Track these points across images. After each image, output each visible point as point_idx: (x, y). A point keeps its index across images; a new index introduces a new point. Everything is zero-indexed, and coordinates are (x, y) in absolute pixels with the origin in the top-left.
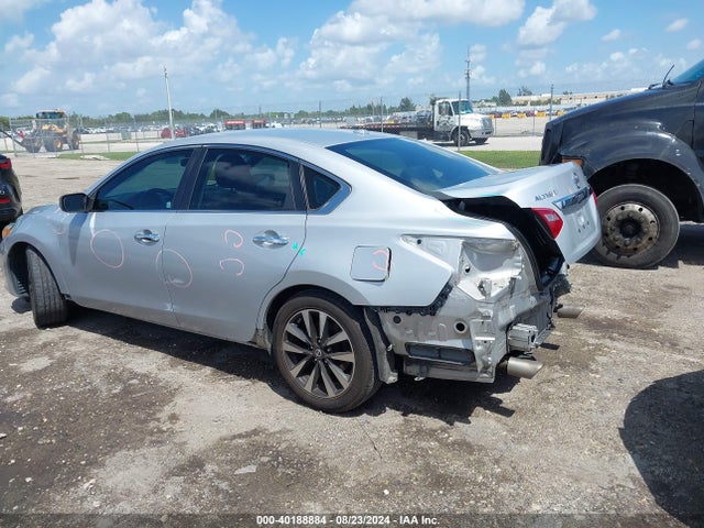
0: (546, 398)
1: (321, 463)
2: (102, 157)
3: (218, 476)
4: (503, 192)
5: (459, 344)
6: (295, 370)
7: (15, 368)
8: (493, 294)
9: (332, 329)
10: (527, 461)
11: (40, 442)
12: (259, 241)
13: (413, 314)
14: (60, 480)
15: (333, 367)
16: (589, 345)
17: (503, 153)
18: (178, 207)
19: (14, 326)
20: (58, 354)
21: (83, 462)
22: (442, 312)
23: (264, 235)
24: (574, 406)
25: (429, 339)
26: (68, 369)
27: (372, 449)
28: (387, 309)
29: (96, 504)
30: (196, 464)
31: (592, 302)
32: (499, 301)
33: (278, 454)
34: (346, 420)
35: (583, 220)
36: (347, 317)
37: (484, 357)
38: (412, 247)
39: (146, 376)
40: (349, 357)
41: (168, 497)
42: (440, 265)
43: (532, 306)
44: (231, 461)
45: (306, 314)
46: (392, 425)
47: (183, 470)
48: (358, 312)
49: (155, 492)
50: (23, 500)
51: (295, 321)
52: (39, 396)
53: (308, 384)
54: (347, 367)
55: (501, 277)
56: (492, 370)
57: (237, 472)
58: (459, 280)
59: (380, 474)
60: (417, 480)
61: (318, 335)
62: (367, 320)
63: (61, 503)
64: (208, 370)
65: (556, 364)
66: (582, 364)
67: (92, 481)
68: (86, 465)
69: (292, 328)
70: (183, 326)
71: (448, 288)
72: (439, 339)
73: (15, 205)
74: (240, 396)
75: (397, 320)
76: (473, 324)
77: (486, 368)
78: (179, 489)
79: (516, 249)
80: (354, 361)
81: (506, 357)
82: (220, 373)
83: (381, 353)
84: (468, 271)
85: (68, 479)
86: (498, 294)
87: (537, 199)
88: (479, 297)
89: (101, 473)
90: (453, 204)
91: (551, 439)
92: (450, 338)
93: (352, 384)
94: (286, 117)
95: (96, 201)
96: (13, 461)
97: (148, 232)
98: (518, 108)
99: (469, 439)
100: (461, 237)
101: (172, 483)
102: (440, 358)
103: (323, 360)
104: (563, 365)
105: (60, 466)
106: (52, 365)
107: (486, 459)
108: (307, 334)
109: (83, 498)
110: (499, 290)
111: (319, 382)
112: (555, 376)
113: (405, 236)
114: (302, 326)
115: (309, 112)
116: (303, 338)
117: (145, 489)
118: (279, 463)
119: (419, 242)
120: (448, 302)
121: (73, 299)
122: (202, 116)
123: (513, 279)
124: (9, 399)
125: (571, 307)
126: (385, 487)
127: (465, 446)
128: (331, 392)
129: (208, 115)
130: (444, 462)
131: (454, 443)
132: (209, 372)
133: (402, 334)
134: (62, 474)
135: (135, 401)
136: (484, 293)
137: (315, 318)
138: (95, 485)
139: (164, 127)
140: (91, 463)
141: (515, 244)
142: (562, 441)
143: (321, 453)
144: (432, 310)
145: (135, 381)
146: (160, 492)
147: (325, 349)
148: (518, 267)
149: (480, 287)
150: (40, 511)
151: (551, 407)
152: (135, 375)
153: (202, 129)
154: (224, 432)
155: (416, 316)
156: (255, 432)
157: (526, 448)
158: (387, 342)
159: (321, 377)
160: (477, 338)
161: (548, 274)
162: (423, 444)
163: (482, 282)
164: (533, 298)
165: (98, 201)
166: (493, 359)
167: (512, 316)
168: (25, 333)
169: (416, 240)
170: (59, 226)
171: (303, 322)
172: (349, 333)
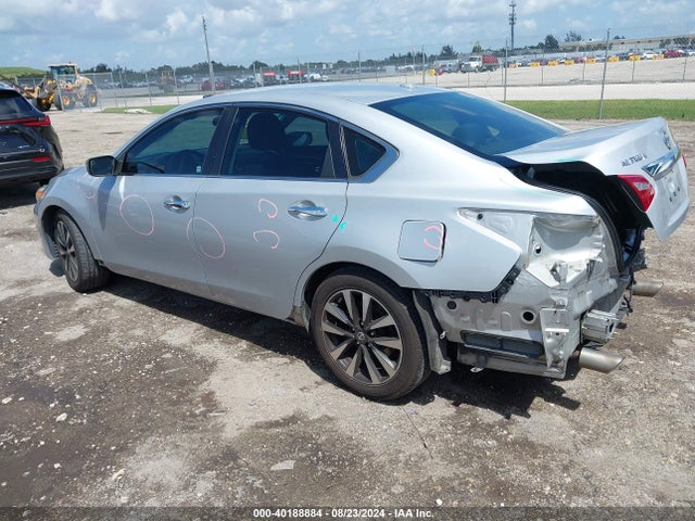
0: (618, 390)
1: (365, 461)
2: (145, 111)
3: (253, 472)
4: (583, 157)
5: (525, 335)
6: (336, 353)
7: (50, 337)
8: (569, 279)
9: (377, 312)
10: (601, 469)
11: (71, 423)
12: (295, 212)
13: (471, 300)
14: (89, 468)
15: (378, 353)
16: (664, 324)
17: (551, 103)
18: (207, 172)
19: (52, 289)
20: (93, 322)
21: (113, 448)
22: (506, 299)
23: (300, 206)
24: (653, 400)
25: (489, 328)
26: (102, 339)
27: (422, 447)
28: (440, 293)
29: (124, 500)
30: (230, 455)
31: (664, 274)
32: (575, 286)
33: (317, 448)
34: (392, 409)
35: (673, 185)
36: (393, 300)
37: (555, 351)
38: (471, 222)
39: (178, 350)
40: (396, 344)
41: (199, 495)
42: (505, 245)
43: (611, 290)
44: (266, 454)
45: (347, 294)
46: (443, 417)
47: (216, 462)
48: (406, 295)
49: (185, 488)
50: (51, 489)
51: (335, 301)
52: (72, 370)
53: (350, 368)
54: (394, 354)
55: (577, 258)
56: (563, 364)
57: (272, 468)
58: (528, 262)
59: (431, 477)
60: (473, 487)
61: (361, 316)
62: (417, 305)
63: (89, 496)
64: (244, 344)
65: (628, 346)
66: (657, 348)
67: (121, 471)
68: (116, 451)
69: (332, 308)
70: (217, 298)
71: (515, 271)
72: (502, 328)
73: (56, 163)
74: (277, 375)
75: (452, 305)
76: (544, 313)
77: (556, 363)
78: (210, 486)
79: (597, 226)
80: (401, 349)
81: (579, 348)
82: (257, 347)
83: (432, 341)
84: (538, 251)
85: (97, 466)
86: (574, 280)
87: (624, 164)
88: (552, 283)
89: (131, 462)
90: (520, 171)
91: (629, 443)
92: (514, 329)
93: (399, 373)
94: (324, 67)
95: (125, 164)
96: (42, 443)
97: (177, 198)
98: (565, 55)
99: (532, 439)
100: (531, 213)
101: (204, 478)
102: (501, 349)
103: (366, 344)
104: (636, 350)
105: (89, 450)
106: (87, 333)
107: (552, 465)
108: (348, 315)
109: (110, 492)
110: (576, 274)
111: (362, 367)
112: (628, 362)
113: (463, 209)
114: (343, 306)
115: (349, 61)
116: (344, 320)
117: (175, 483)
118: (318, 459)
119: (480, 217)
120: (513, 288)
121: (106, 265)
122: (242, 68)
123: (592, 261)
124: (42, 372)
125: (647, 284)
126: (438, 495)
127: (526, 446)
128: (376, 379)
129: (247, 67)
130: (503, 466)
131: (514, 443)
132: (245, 347)
133: (457, 320)
134: (92, 461)
135: (168, 378)
136: (557, 278)
137: (357, 299)
138: (125, 476)
139: (204, 79)
140: (122, 449)
141: (596, 221)
142: (641, 445)
143: (365, 449)
144: (495, 296)
145: (168, 355)
146: (191, 490)
147: (368, 333)
148: (598, 248)
149: (554, 270)
150: (66, 505)
151: (625, 401)
152: (169, 348)
153: (241, 81)
154: (261, 419)
155: (474, 302)
156: (292, 420)
157: (599, 453)
158: (440, 329)
159: (363, 361)
160: (548, 330)
161: (627, 251)
162: (479, 442)
163: (555, 266)
164: (613, 282)
165: (126, 164)
166: (565, 353)
167: (589, 304)
168: (63, 297)
169: (476, 214)
170: (89, 190)
171: (343, 301)
172: (395, 317)
